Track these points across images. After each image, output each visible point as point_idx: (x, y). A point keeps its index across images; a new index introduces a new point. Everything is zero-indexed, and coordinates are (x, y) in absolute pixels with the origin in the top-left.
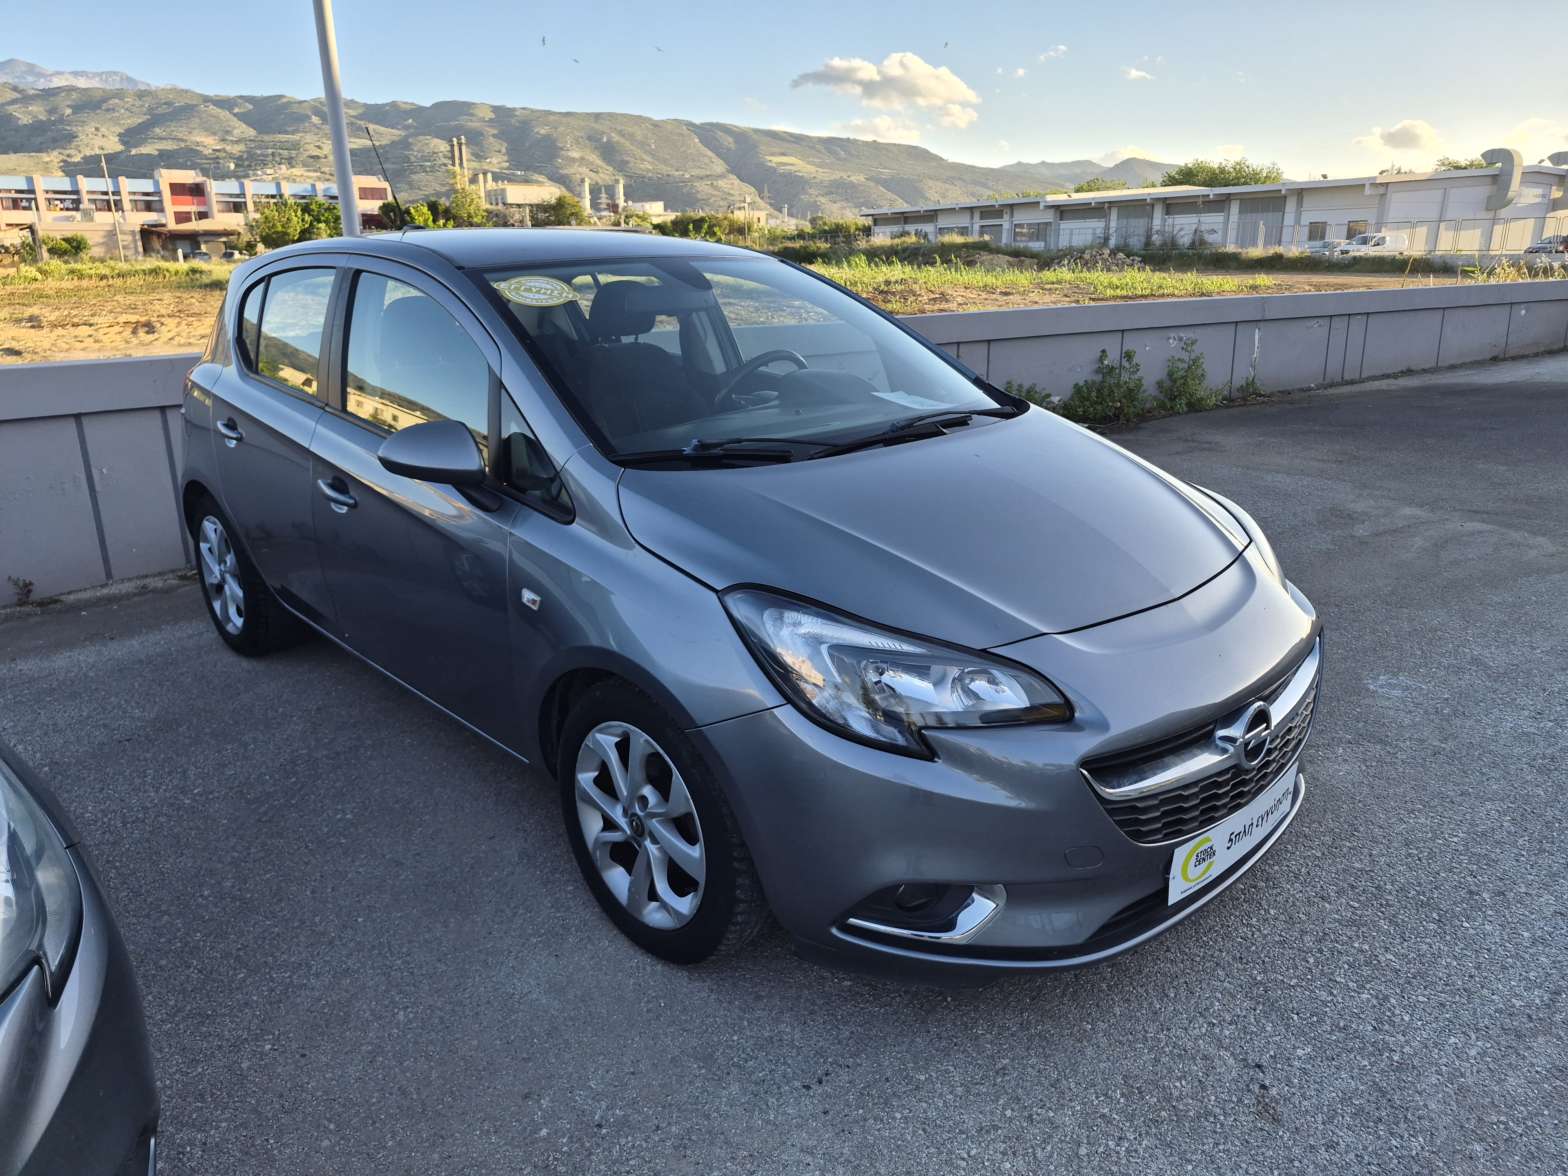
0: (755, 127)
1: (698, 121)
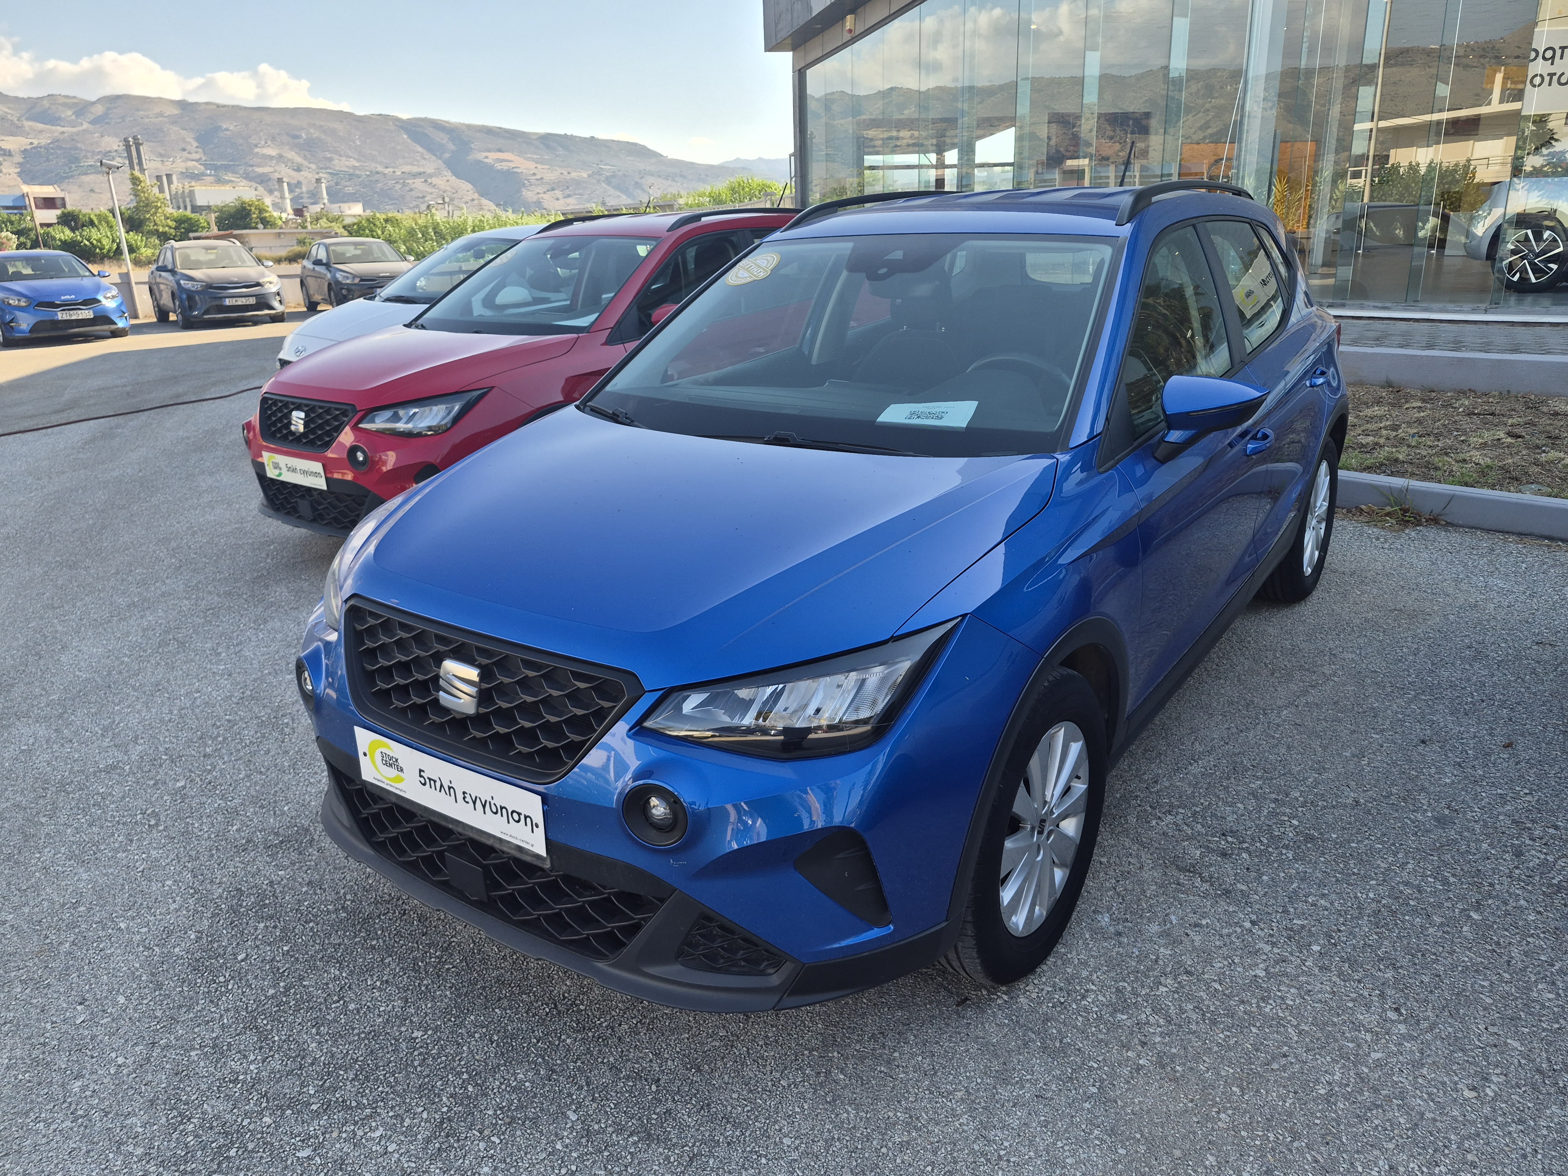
0: (467, 122)
1: (405, 116)
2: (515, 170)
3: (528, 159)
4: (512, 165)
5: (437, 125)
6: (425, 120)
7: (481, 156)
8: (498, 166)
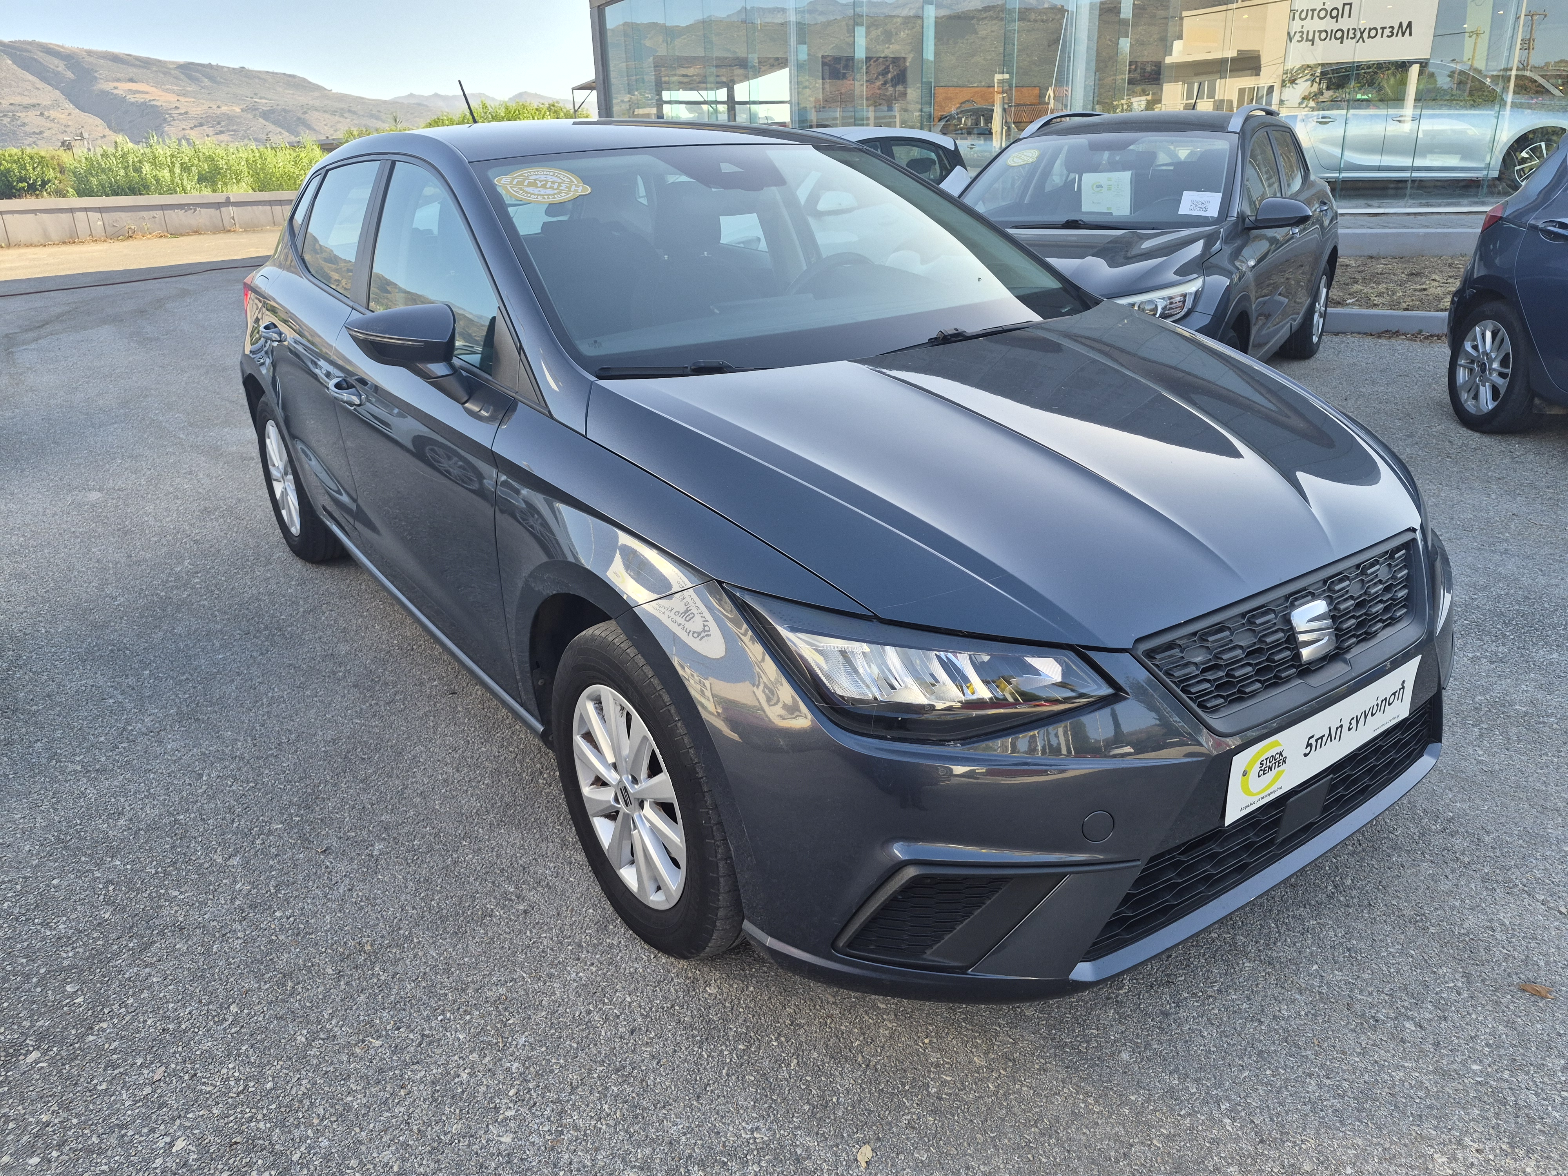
2: (152, 103)
3: (168, 91)
4: (148, 97)
5: (48, 50)
6: (32, 43)
7: (108, 86)
8: (131, 98)
